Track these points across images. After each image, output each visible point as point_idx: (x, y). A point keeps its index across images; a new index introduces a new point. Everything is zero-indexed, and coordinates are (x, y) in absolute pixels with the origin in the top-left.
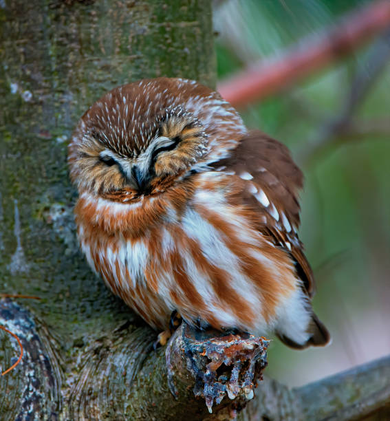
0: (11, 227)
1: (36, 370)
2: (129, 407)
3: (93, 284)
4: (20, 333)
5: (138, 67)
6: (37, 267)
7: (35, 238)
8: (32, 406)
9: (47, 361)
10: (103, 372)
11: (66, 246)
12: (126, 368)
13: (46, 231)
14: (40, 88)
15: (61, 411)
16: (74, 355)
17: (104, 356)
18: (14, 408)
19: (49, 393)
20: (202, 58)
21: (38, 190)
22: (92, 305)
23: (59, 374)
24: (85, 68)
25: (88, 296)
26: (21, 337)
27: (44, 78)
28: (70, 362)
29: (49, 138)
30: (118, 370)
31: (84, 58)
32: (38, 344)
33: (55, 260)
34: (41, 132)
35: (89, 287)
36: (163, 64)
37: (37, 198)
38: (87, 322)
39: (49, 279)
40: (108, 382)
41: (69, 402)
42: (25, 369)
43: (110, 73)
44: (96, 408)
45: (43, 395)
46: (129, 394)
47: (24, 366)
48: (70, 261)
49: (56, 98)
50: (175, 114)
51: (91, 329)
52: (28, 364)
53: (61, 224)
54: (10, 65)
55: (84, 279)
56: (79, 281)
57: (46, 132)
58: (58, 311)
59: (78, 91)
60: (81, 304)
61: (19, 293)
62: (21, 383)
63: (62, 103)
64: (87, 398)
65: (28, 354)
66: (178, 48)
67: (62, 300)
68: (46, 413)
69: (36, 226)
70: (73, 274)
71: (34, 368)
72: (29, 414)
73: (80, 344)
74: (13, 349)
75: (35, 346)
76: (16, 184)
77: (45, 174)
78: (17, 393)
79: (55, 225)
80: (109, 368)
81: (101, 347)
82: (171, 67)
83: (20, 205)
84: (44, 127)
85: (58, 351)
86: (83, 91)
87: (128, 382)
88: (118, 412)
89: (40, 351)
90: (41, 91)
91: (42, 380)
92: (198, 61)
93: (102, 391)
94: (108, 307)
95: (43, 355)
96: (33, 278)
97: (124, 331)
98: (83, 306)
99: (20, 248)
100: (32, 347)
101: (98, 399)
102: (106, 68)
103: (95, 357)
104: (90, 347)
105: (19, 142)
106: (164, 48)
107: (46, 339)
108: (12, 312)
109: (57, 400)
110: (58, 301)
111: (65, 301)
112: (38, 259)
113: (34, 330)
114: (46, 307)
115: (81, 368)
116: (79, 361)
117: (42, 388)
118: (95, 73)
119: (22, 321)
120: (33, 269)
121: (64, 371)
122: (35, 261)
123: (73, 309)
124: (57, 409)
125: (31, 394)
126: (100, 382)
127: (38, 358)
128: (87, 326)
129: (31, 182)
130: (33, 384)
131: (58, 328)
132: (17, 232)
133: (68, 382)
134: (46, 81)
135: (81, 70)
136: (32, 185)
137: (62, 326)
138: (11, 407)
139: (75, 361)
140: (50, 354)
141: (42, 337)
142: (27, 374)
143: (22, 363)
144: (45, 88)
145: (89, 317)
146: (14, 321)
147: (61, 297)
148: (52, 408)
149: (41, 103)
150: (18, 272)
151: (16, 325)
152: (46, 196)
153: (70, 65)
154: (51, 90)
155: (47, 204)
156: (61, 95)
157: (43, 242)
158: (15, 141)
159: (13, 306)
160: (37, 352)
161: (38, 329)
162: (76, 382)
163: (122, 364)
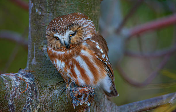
0: (33, 51)
1: (32, 93)
2: (56, 106)
3: (53, 69)
4: (29, 82)
5: (72, 7)
6: (38, 63)
7: (39, 55)
8: (29, 103)
9: (36, 90)
10: (51, 95)
11: (47, 58)
12: (57, 94)
13: (41, 53)
14: (43, 11)
15: (38, 105)
16: (44, 89)
17: (52, 90)
18: (24, 103)
19: (35, 100)
20: (93, 6)
21: (41, 41)
22: (52, 75)
23: (39, 95)
24: (56, 6)
25: (51, 73)
26: (29, 83)
27: (45, 8)
28: (43, 91)
29: (44, 26)
30: (55, 95)
31: (56, 3)
32: (34, 85)
33: (43, 62)
34: (43, 24)
35: (52, 70)
36: (80, 7)
37: (40, 43)
38: (50, 80)
39: (41, 67)
40: (52, 98)
41: (40, 103)
42: (29, 92)
43: (63, 8)
44: (48, 105)
45: (33, 100)
46: (57, 102)
47: (29, 91)
48: (47, 62)
49: (47, 14)
50: (75, 24)
51: (51, 82)
52: (30, 91)
53: (46, 51)
54: (36, 4)
55: (51, 68)
56: (49, 68)
57: (44, 24)
58: (43, 76)
59: (53, 13)
60: (49, 75)
61: (33, 70)
62: (27, 96)
63: (49, 16)
64: (46, 102)
65: (31, 88)
66: (85, 2)
67: (44, 73)
68: (34, 105)
69: (39, 51)
70: (48, 66)
71: (32, 92)
72: (28, 105)
73: (46, 86)
74: (26, 86)
75: (33, 86)
76: (35, 39)
77: (43, 36)
78: (25, 99)
79: (44, 51)
80: (53, 94)
81: (51, 88)
82: (82, 8)
83: (36, 45)
84: (43, 22)
85: (40, 88)
86: (55, 13)
87: (57, 98)
88: (53, 107)
89: (34, 87)
90: (43, 12)
91: (34, 96)
92: (92, 7)
93: (50, 100)
94: (57, 76)
95: (35, 89)
96: (37, 66)
97: (59, 84)
98: (50, 76)
99: (35, 57)
100: (32, 86)
101: (48, 103)
102: (62, 7)
103: (49, 90)
104: (49, 87)
105: (37, 26)
106: (80, 2)
107: (37, 84)
108: (29, 76)
109: (37, 102)
110: (43, 73)
111: (45, 74)
112: (39, 61)
113: (34, 81)
114: (40, 75)
115: (45, 93)
116: (45, 91)
117: (33, 98)
118: (59, 8)
119: (31, 78)
120: (37, 64)
121: (40, 93)
122: (38, 61)
123: (47, 76)
124: (37, 105)
125: (29, 100)
126: (50, 98)
127: (34, 89)
128: (50, 81)
129: (39, 38)
130: (31, 97)
131: (42, 81)
132: (34, 53)
133: (41, 97)
134: (45, 9)
135: (55, 7)
136: (39, 39)
137: (43, 81)
138: (23, 103)
139: (44, 91)
140: (37, 89)
141: (36, 83)
142: (29, 94)
143: (28, 90)
144: (45, 11)
145: (51, 79)
146: (29, 78)
147: (44, 72)
148: (36, 104)
149: (43, 15)
150: (33, 64)
151: (29, 79)
152: (42, 43)
153: (52, 5)
154: (46, 12)
155: (43, 45)
156: (49, 14)
157: (41, 56)
158: (36, 26)
159: (30, 74)
160: (34, 88)
161: (35, 81)
162: (43, 97)
163: (56, 93)
